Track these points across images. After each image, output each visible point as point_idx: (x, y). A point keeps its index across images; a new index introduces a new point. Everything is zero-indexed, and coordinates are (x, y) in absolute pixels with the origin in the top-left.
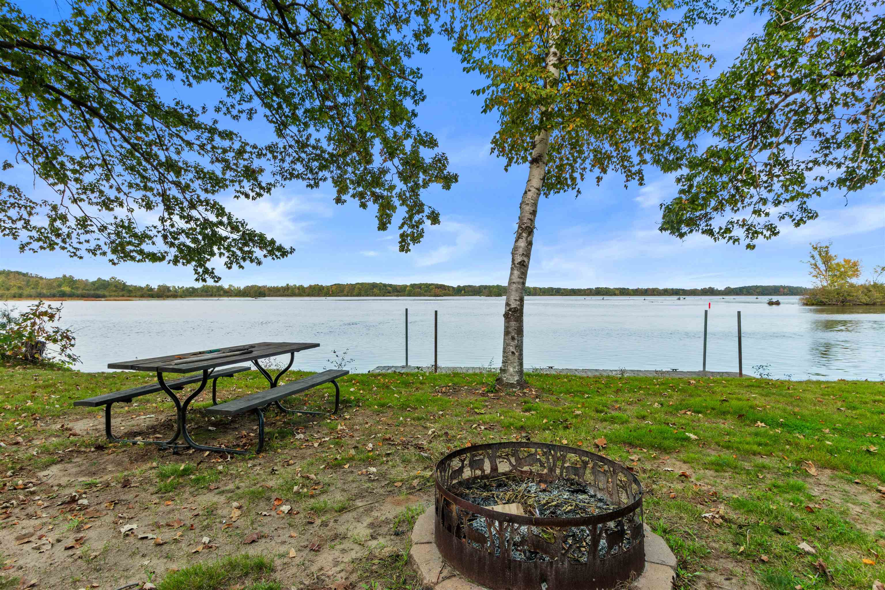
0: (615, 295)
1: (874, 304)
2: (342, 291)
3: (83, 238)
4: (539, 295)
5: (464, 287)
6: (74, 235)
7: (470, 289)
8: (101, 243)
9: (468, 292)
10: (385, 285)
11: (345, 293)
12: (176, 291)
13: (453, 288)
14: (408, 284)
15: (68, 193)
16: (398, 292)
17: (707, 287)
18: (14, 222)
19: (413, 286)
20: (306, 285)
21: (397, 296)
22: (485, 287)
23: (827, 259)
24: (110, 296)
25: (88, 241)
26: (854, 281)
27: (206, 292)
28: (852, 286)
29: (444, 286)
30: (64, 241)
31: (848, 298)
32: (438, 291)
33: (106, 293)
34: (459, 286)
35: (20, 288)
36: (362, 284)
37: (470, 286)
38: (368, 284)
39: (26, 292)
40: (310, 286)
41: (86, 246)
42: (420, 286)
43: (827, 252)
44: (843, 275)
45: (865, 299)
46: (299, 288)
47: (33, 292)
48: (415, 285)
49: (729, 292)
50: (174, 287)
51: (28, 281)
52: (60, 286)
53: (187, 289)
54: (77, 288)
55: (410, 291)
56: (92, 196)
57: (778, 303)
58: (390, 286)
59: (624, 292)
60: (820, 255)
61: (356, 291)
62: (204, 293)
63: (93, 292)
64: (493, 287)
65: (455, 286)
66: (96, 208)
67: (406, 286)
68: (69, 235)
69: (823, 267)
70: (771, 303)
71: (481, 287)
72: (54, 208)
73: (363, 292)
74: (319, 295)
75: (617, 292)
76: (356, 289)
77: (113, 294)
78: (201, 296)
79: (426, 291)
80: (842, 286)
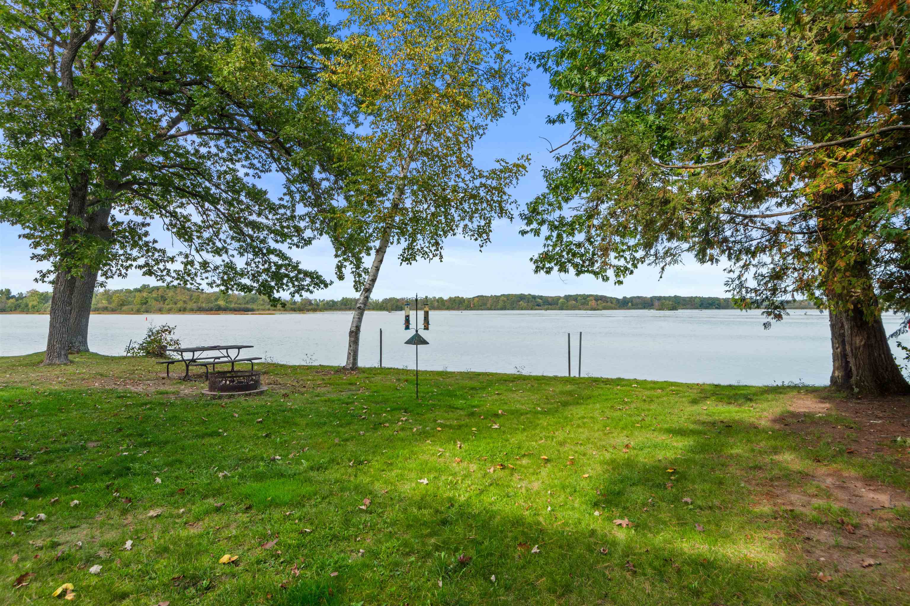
2: (485, 304)
3: (204, 275)
6: (199, 274)
7: (638, 300)
8: (215, 278)
11: (489, 305)
12: (317, 305)
13: (617, 300)
15: (193, 246)
16: (551, 304)
18: (162, 272)
19: (567, 297)
20: (446, 298)
24: (258, 310)
25: (207, 278)
27: (345, 305)
29: (605, 297)
30: (192, 279)
32: (596, 304)
33: (255, 307)
35: (185, 302)
36: (508, 296)
38: (515, 295)
39: (189, 306)
40: (450, 298)
41: (206, 281)
42: (575, 298)
46: (438, 301)
47: (194, 306)
48: (570, 296)
50: (316, 300)
51: (191, 296)
52: (216, 300)
53: (328, 303)
54: (231, 302)
55: (563, 304)
56: (208, 247)
61: (501, 304)
62: (343, 307)
63: (243, 306)
65: (620, 297)
66: (211, 255)
68: (196, 274)
71: (653, 299)
72: (187, 256)
73: (508, 306)
74: (459, 308)
76: (500, 302)
77: (261, 307)
78: (340, 309)
79: (583, 304)
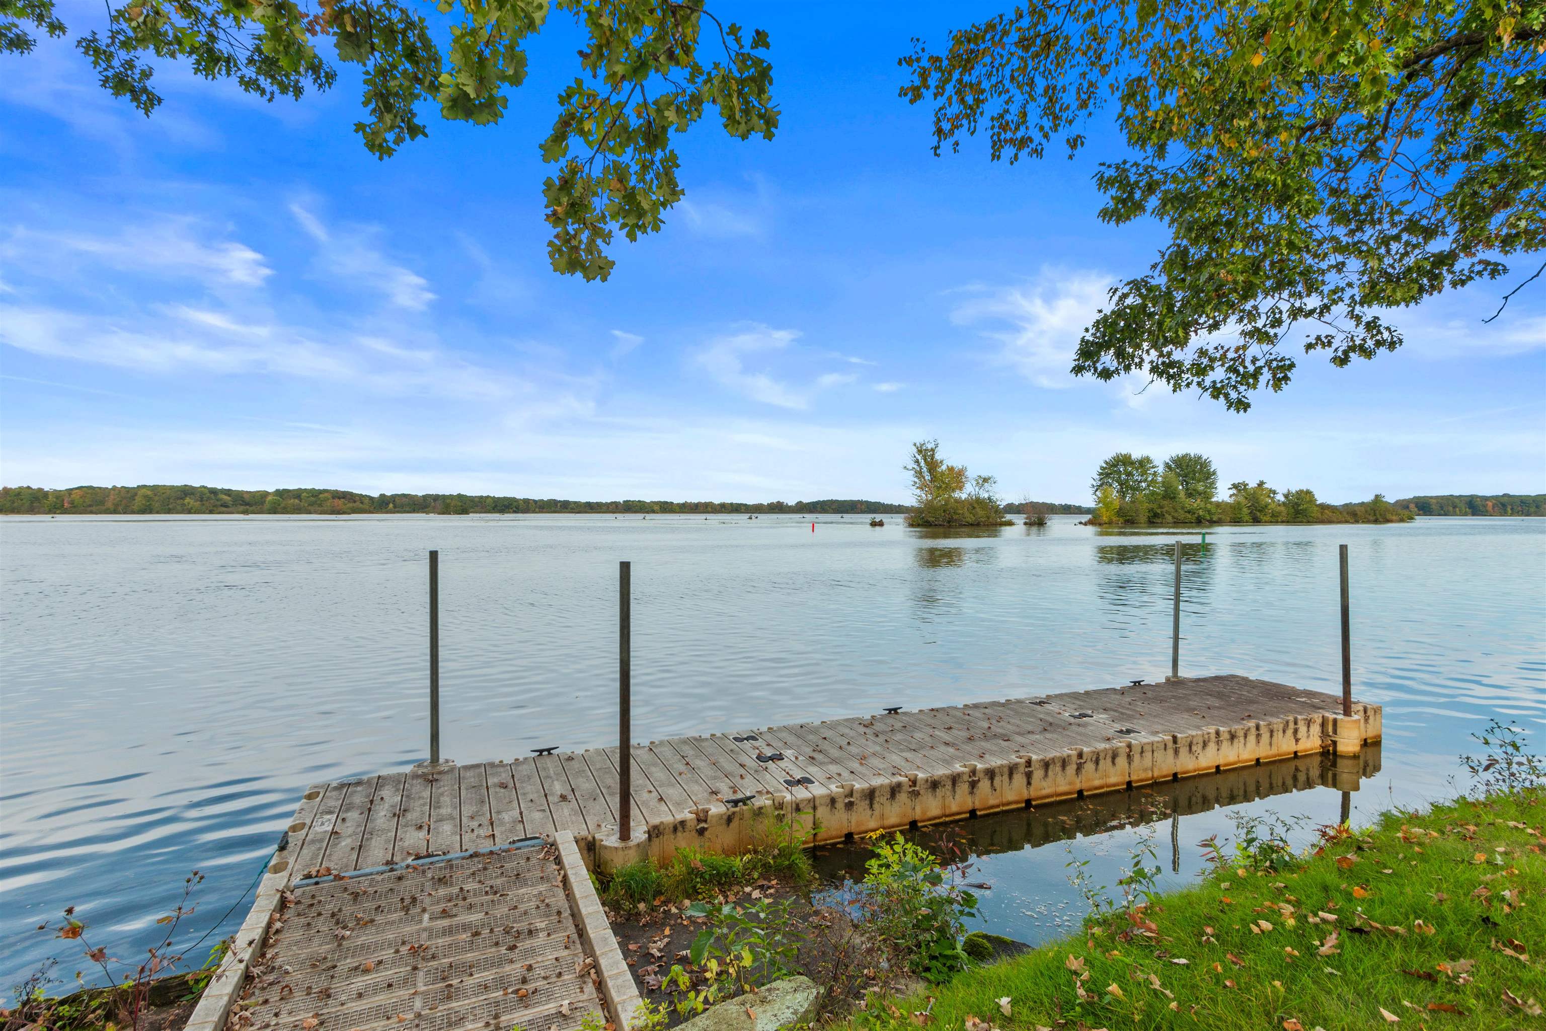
0: (653, 512)
1: (978, 525)
4: (534, 512)
5: (394, 497)
7: (405, 500)
9: (402, 506)
10: (214, 492)
13: (371, 498)
14: (271, 489)
16: (249, 504)
17: (775, 501)
19: (282, 494)
21: (245, 512)
22: (436, 498)
23: (933, 465)
26: (957, 495)
28: (958, 501)
29: (351, 494)
31: (955, 517)
32: (339, 503)
34: (382, 496)
36: (155, 488)
37: (404, 495)
38: (172, 488)
42: (298, 494)
43: (933, 456)
44: (949, 488)
45: (970, 518)
48: (286, 491)
49: (802, 508)
57: (881, 524)
58: (228, 492)
59: (666, 508)
60: (925, 460)
61: (138, 503)
64: (451, 497)
67: (265, 494)
69: (928, 477)
70: (874, 524)
74: (31, 511)
75: (656, 508)
79: (311, 504)
80: (947, 501)
